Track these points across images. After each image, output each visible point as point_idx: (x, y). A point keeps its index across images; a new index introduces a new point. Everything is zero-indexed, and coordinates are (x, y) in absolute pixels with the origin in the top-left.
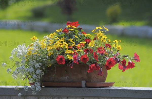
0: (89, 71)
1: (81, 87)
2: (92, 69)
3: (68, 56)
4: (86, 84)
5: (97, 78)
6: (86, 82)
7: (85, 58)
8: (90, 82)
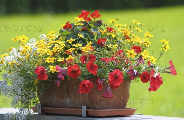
0: (80, 92)
1: (81, 116)
2: (87, 87)
3: (50, 66)
4: (87, 111)
5: (106, 102)
6: (87, 108)
7: (76, 70)
8: (93, 109)
